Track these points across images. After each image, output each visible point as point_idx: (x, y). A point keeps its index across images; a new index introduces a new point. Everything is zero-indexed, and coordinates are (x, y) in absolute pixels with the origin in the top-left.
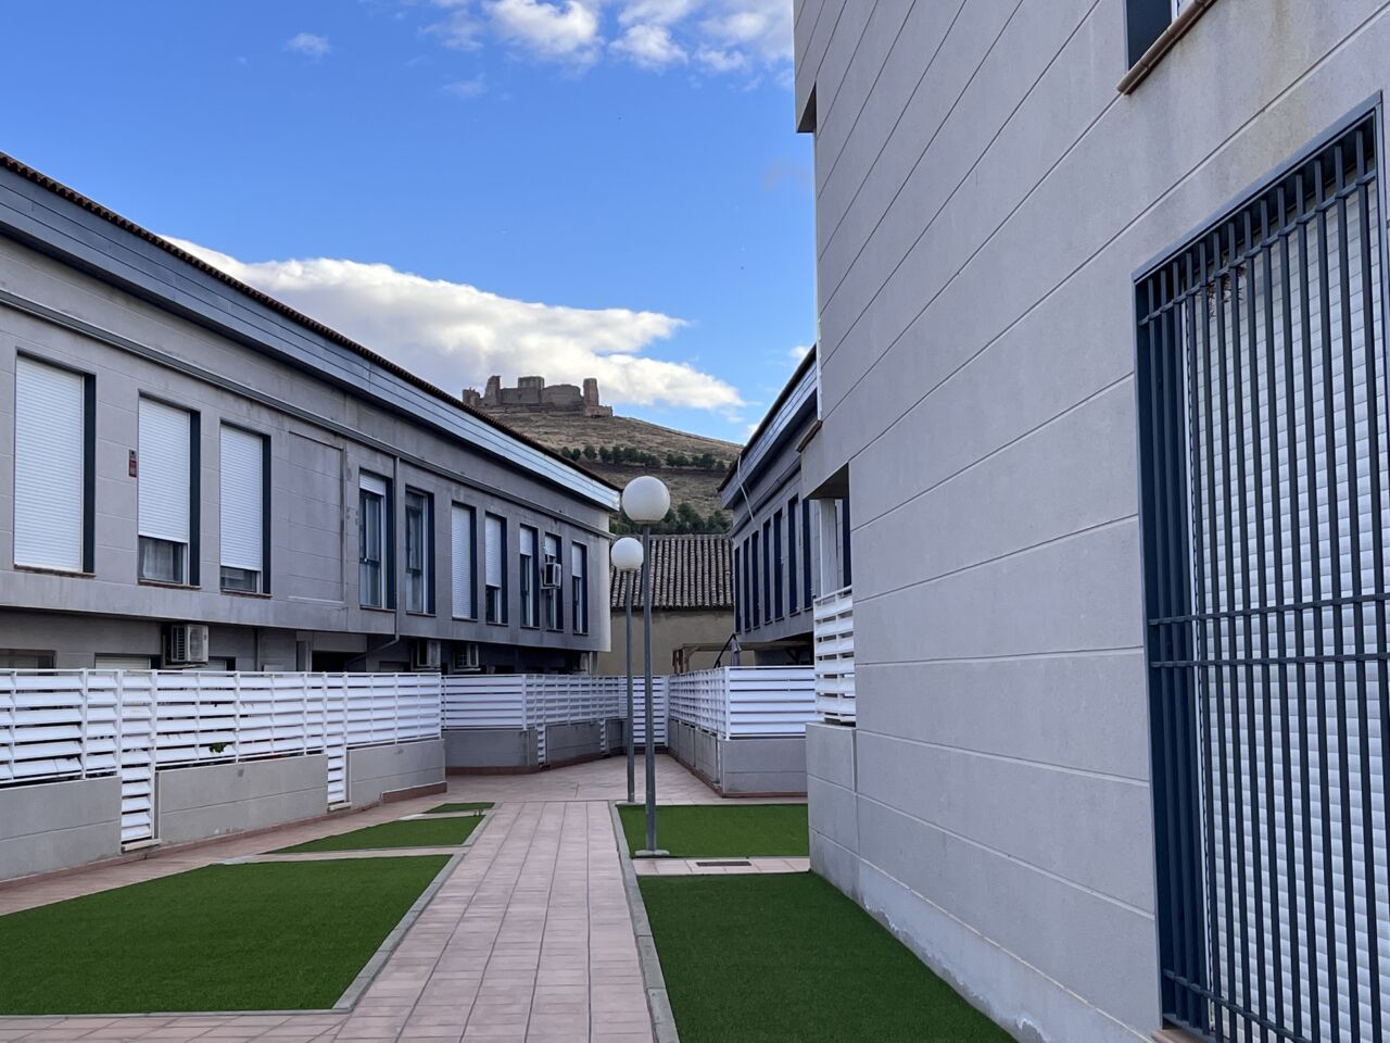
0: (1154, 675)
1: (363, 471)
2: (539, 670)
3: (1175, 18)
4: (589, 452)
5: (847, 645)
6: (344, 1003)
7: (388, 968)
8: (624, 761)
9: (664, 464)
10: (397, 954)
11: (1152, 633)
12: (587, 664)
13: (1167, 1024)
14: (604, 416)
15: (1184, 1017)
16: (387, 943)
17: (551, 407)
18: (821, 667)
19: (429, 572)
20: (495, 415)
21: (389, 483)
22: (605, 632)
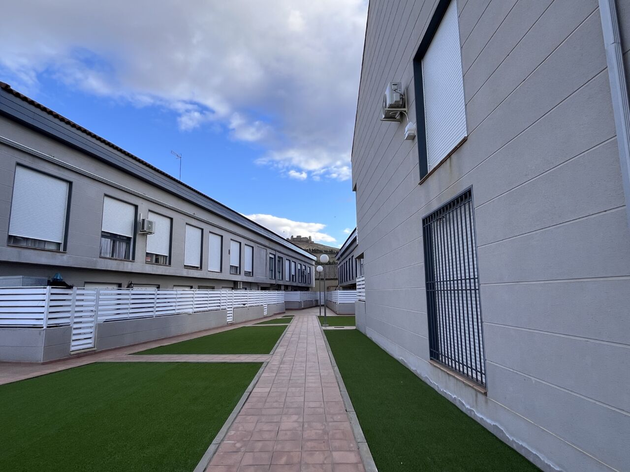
0: (427, 293)
1: (270, 253)
2: (302, 291)
3: (429, 172)
4: (310, 250)
5: (364, 286)
6: (271, 353)
7: (279, 347)
8: (319, 308)
9: (324, 252)
10: (280, 344)
11: (427, 285)
12: (310, 289)
13: (431, 359)
14: (312, 243)
15: (435, 358)
16: (278, 342)
17: (303, 241)
18: (358, 290)
19: (282, 272)
20: (293, 242)
21: (275, 255)
22: (314, 283)
